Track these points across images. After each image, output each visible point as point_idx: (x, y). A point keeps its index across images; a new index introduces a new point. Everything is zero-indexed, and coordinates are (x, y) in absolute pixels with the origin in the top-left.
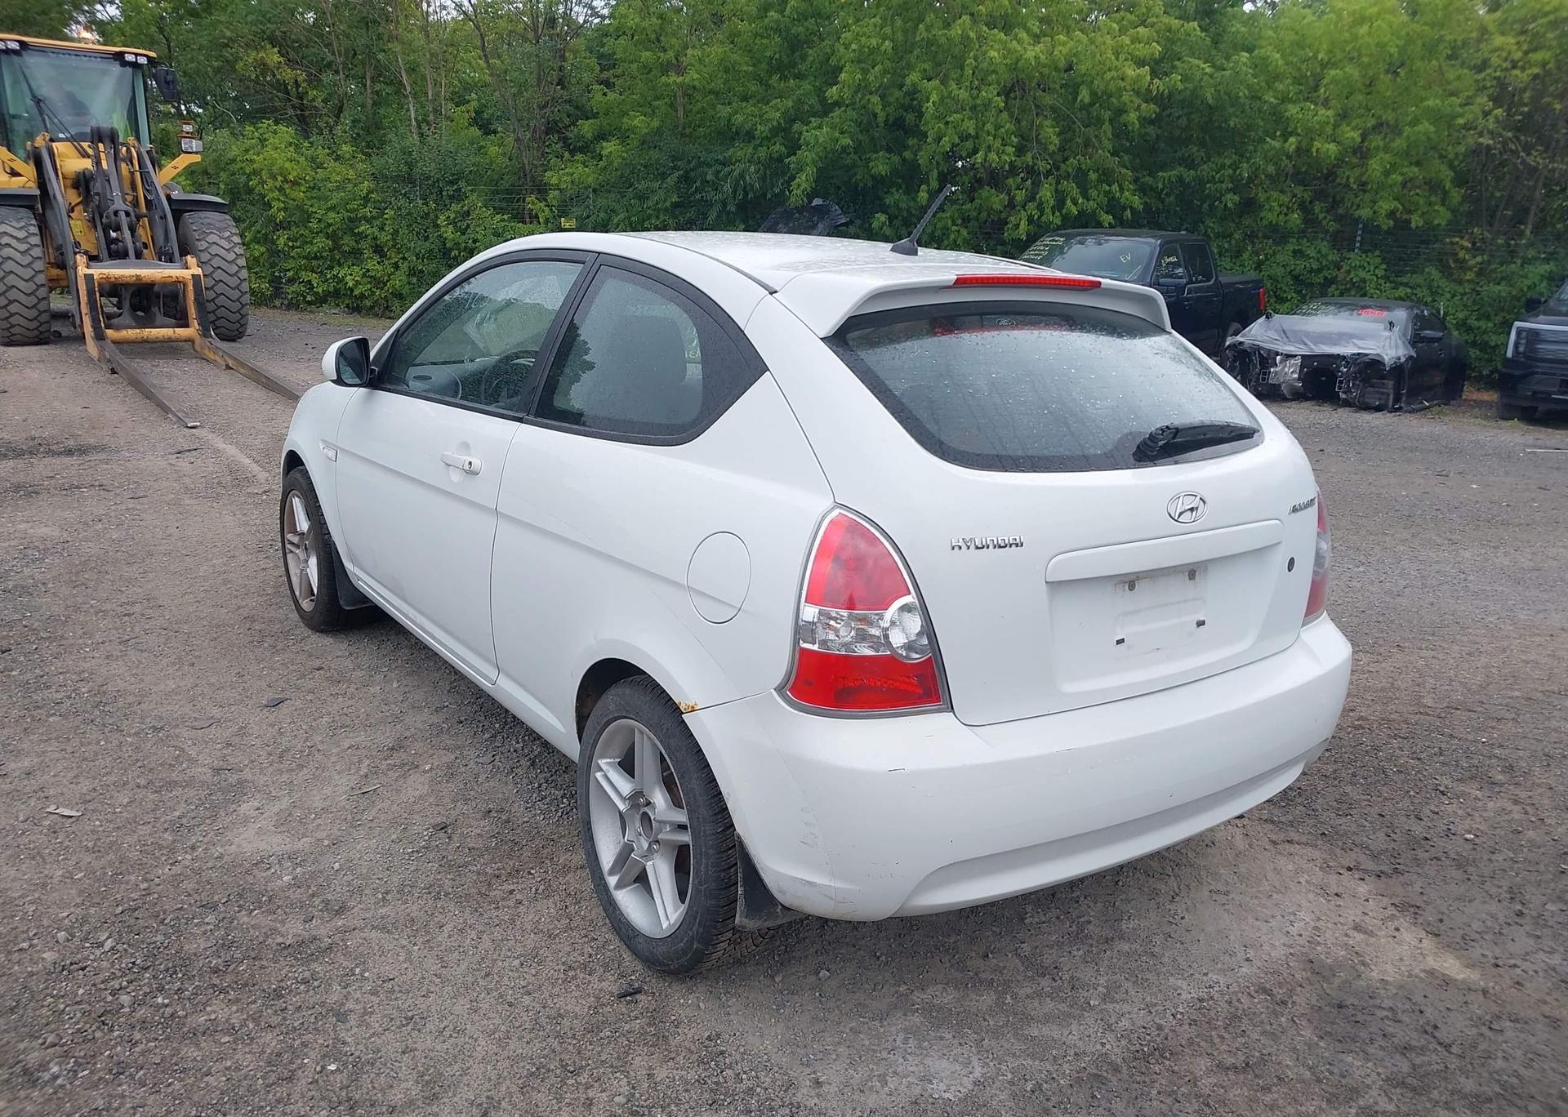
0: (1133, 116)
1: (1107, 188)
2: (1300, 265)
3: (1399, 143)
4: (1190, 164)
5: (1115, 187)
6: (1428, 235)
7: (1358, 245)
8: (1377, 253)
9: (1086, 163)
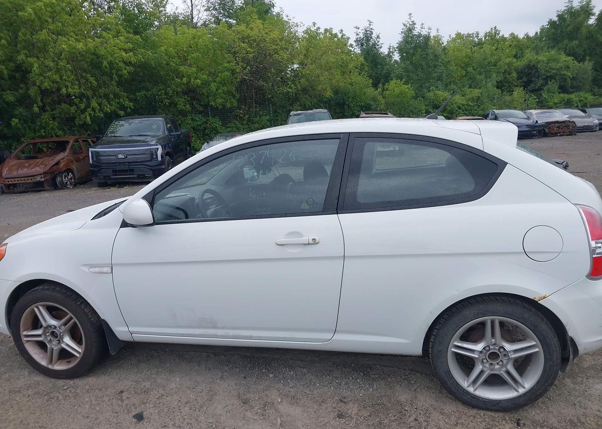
0: (125, 72)
1: (118, 101)
2: (195, 124)
3: (218, 79)
4: (148, 90)
5: (121, 100)
6: (231, 110)
7: (210, 115)
8: (217, 117)
9: (107, 91)
